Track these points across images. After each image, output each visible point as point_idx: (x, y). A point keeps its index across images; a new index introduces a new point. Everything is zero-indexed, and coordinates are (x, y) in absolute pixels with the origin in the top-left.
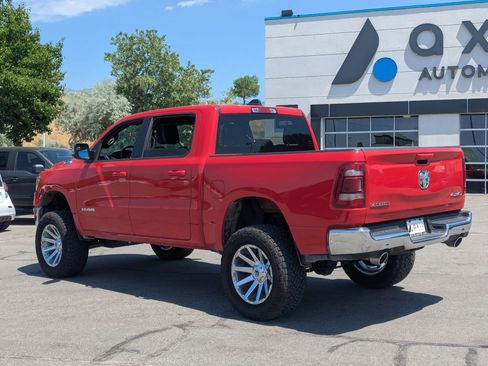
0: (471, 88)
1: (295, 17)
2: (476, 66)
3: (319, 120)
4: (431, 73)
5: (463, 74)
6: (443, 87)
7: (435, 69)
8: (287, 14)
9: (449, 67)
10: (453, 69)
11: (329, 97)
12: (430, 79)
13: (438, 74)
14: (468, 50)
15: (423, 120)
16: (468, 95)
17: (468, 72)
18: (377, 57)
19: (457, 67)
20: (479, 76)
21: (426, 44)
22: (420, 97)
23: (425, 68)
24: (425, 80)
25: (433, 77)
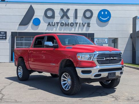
0: (63, 30)
1: (6, 2)
2: (64, 23)
3: (14, 37)
4: (51, 24)
5: (61, 25)
6: (55, 29)
7: (52, 23)
8: (3, 0)
9: (57, 23)
10: (58, 23)
11: (18, 30)
12: (51, 26)
13: (53, 24)
17: (62, 24)
18: (34, 17)
19: (59, 23)
20: (65, 26)
23: (49, 22)
24: (49, 26)
25: (52, 25)
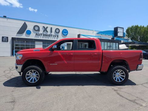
2: (45, 34)
3: (14, 41)
5: (43, 35)
6: (40, 37)
7: (38, 34)
8: (5, 17)
10: (41, 34)
11: (16, 36)
14: (44, 31)
15: (36, 42)
16: (44, 39)
18: (27, 30)
20: (46, 36)
21: (36, 29)
22: (35, 38)
24: (36, 35)
